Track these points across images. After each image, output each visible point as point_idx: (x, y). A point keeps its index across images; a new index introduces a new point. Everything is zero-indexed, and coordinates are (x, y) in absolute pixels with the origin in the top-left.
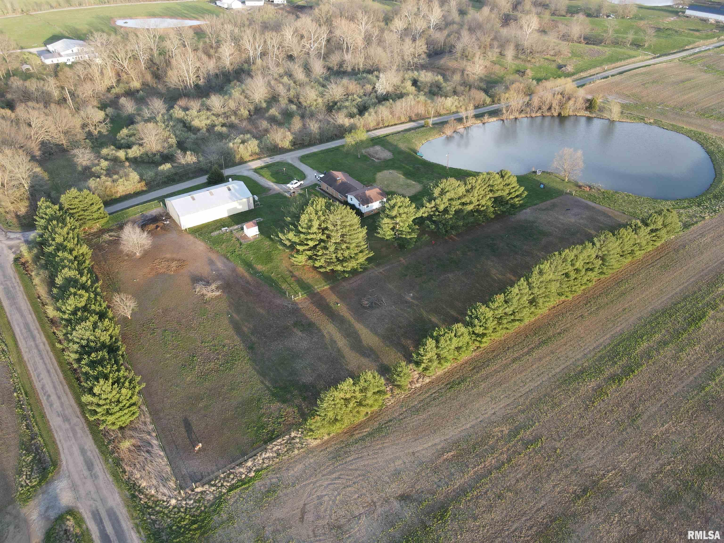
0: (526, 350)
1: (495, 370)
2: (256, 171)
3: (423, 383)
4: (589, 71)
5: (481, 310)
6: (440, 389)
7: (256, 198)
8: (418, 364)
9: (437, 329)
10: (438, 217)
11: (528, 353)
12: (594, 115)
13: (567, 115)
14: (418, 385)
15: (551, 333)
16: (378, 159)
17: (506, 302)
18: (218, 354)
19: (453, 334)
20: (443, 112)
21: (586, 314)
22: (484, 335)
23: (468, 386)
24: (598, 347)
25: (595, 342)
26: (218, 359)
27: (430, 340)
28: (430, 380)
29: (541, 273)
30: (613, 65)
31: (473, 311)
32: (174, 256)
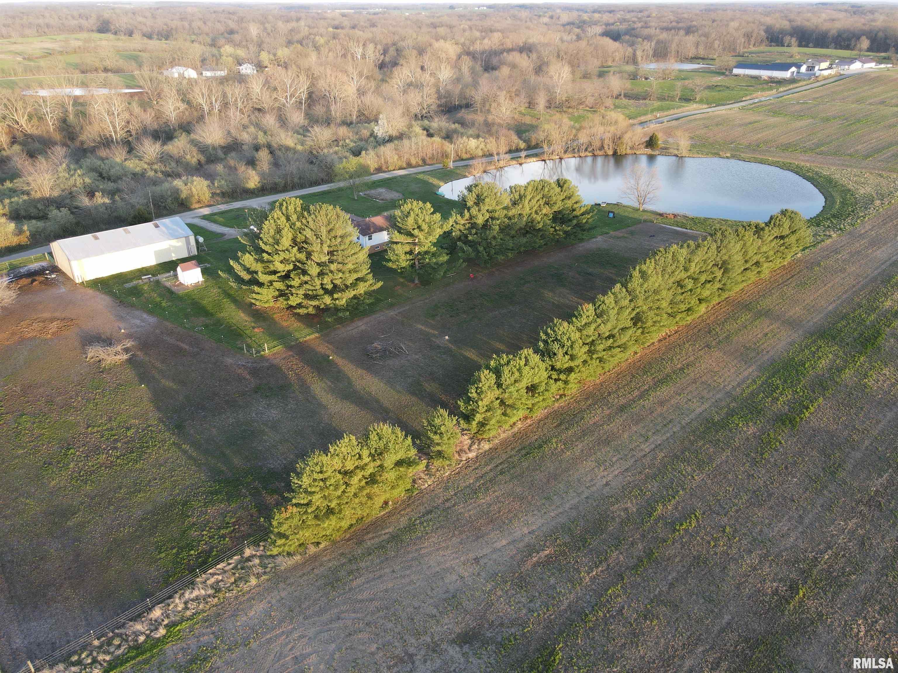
0: (636, 393)
1: (594, 423)
2: (204, 217)
3: (480, 451)
4: (639, 119)
5: (561, 329)
6: (510, 457)
7: (201, 239)
8: (468, 418)
9: (494, 356)
10: (475, 236)
11: (641, 396)
12: (657, 152)
13: (624, 153)
14: (472, 455)
15: (668, 370)
16: (382, 200)
17: (599, 316)
18: (116, 441)
19: (523, 363)
20: (465, 156)
21: (714, 343)
22: (570, 370)
23: (556, 449)
24: (744, 381)
25: (737, 376)
26: (116, 448)
27: (486, 372)
28: (491, 446)
29: (644, 275)
30: (666, 113)
31: (549, 331)
32: (57, 314)
